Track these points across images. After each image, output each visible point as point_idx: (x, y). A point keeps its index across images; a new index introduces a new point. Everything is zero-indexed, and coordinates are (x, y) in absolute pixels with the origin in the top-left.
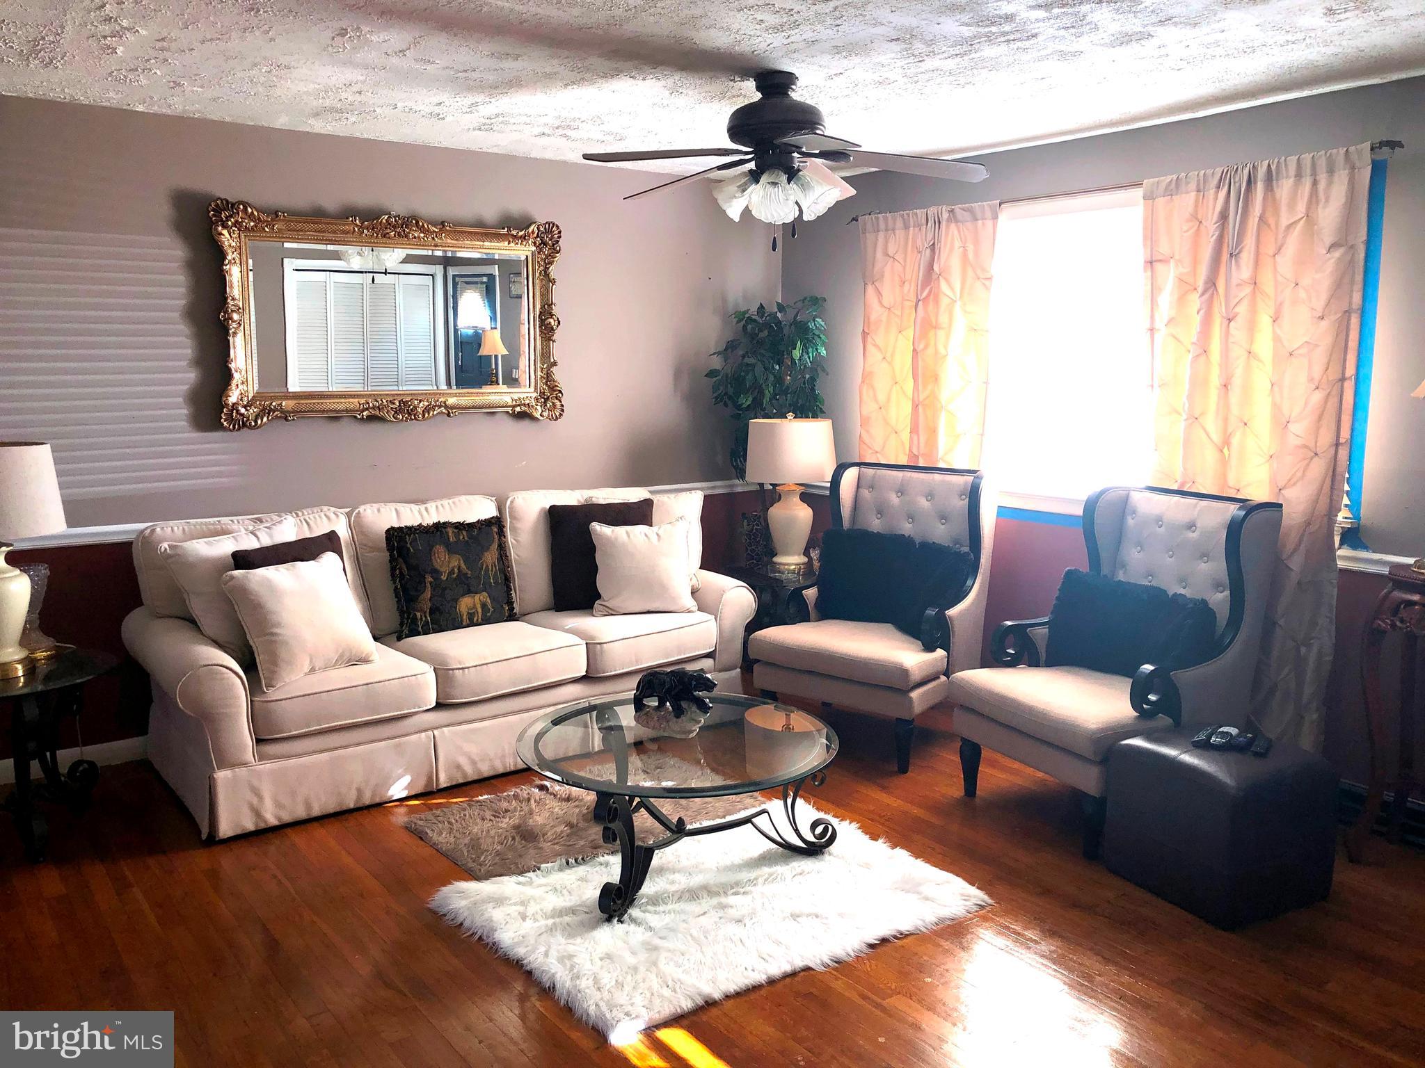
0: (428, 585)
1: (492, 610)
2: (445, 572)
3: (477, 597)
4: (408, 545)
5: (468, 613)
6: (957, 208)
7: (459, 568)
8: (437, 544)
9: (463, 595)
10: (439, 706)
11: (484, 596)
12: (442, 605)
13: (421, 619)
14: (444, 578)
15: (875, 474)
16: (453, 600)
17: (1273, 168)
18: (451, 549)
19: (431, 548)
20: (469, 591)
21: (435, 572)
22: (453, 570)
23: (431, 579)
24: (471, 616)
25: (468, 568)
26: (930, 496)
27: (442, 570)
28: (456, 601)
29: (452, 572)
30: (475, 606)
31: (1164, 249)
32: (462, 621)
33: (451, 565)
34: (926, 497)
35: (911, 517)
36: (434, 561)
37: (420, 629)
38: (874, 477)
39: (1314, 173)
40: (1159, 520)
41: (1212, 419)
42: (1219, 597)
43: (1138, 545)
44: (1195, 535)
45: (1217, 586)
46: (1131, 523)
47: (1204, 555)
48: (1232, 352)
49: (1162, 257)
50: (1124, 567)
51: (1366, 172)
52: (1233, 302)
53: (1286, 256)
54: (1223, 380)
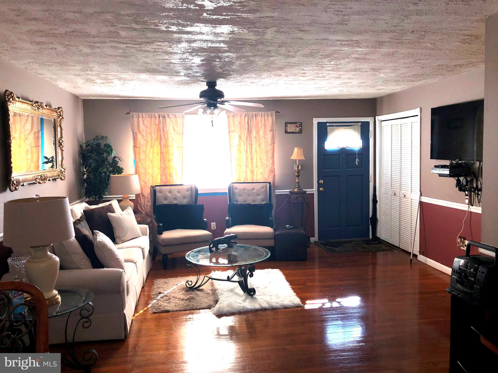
6: (170, 114)
15: (160, 188)
17: (256, 114)
26: (179, 192)
31: (233, 128)
34: (178, 193)
35: (175, 199)
38: (160, 189)
39: (264, 116)
40: (244, 189)
41: (250, 166)
42: (264, 203)
43: (240, 195)
44: (255, 191)
45: (263, 201)
46: (236, 191)
47: (258, 195)
48: (253, 152)
49: (233, 131)
50: (236, 201)
51: (274, 117)
52: (253, 141)
53: (261, 132)
54: (251, 158)
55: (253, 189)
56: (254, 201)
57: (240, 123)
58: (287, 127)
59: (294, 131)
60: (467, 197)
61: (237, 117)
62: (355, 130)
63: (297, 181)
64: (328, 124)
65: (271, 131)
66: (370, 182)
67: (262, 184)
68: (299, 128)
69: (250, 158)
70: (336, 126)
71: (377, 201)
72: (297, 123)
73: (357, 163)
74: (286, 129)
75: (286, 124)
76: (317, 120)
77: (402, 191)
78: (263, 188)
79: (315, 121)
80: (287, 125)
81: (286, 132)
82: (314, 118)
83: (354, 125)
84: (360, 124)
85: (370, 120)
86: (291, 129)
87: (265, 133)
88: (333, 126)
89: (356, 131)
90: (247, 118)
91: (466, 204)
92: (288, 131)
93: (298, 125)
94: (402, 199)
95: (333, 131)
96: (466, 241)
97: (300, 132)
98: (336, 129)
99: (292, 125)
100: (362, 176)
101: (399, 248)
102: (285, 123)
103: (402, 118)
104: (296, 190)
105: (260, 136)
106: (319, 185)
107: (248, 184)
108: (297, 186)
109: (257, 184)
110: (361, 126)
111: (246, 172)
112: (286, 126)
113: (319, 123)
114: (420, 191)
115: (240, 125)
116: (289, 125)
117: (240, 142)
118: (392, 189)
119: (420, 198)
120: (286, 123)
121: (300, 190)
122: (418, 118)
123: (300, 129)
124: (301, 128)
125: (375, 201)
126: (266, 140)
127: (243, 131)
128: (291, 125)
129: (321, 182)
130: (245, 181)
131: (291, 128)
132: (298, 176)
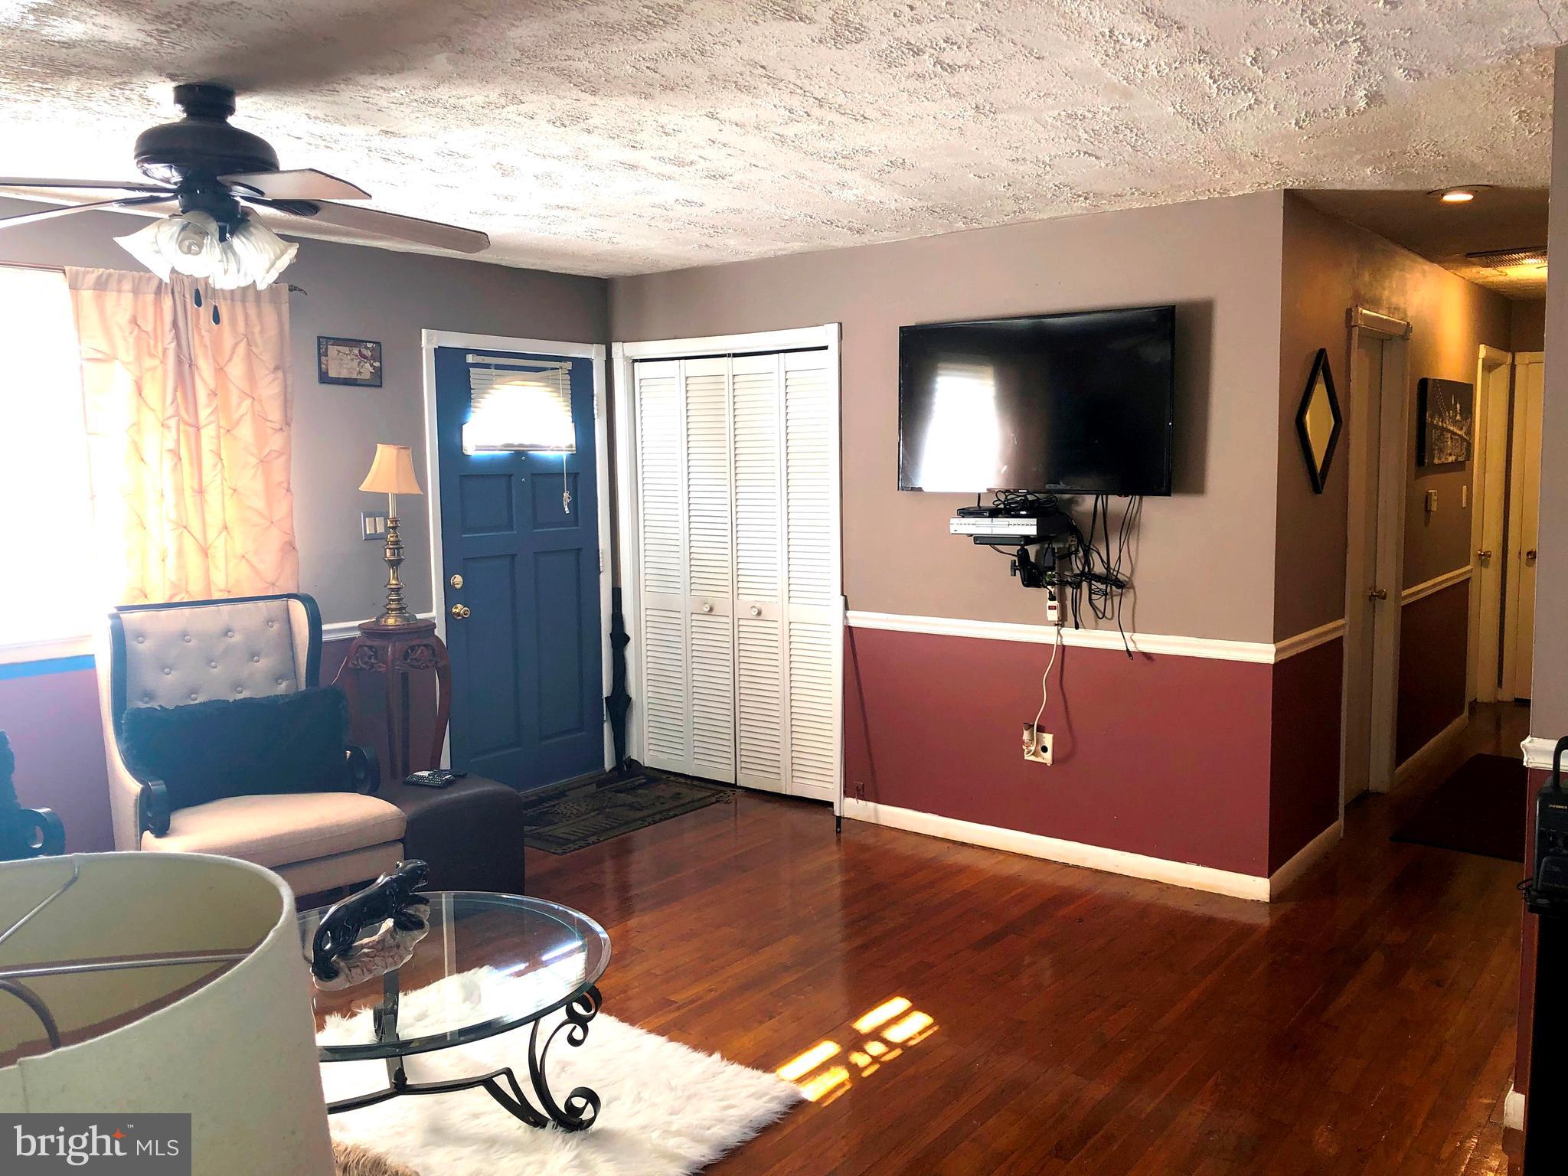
40: (184, 635)
41: (195, 525)
42: (282, 688)
43: (165, 667)
44: (237, 638)
45: (278, 678)
46: (140, 647)
47: (253, 655)
48: (208, 459)
49: (100, 356)
50: (149, 695)
51: (285, 308)
52: (204, 413)
53: (236, 370)
54: (196, 486)
55: (227, 632)
56: (237, 686)
57: (134, 321)
58: (327, 355)
59: (354, 376)
60: (1055, 603)
61: (119, 291)
62: (554, 385)
63: (394, 582)
64: (470, 358)
65: (277, 368)
66: (600, 573)
67: (261, 604)
68: (371, 365)
69: (192, 488)
70: (498, 367)
71: (627, 639)
72: (363, 341)
73: (566, 509)
74: (323, 366)
75: (323, 343)
76: (435, 338)
77: (741, 597)
78: (269, 621)
79: (429, 341)
80: (327, 349)
81: (324, 378)
82: (423, 330)
83: (552, 369)
84: (569, 365)
85: (594, 353)
86: (341, 365)
87: (251, 376)
88: (487, 366)
89: (557, 390)
90: (167, 303)
91: (1048, 623)
92: (332, 374)
93: (368, 354)
94: (742, 622)
95: (488, 385)
96: (1045, 735)
97: (377, 381)
98: (499, 380)
99: (346, 350)
100: (578, 554)
101: (734, 786)
102: (319, 338)
103: (735, 355)
104: (391, 621)
105: (231, 387)
106: (451, 595)
107: (197, 610)
108: (394, 605)
109: (240, 606)
110: (570, 372)
111: (180, 553)
112: (322, 353)
113: (441, 353)
114: (842, 594)
115: (136, 332)
116: (333, 350)
117: (138, 411)
118: (693, 593)
119: (846, 617)
120: (323, 341)
121: (407, 619)
122: (831, 357)
123: (374, 368)
124: (377, 364)
125: (620, 639)
126: (257, 407)
127: (149, 362)
128: (339, 348)
129: (458, 580)
130: (172, 596)
131: (343, 363)
132: (395, 564)
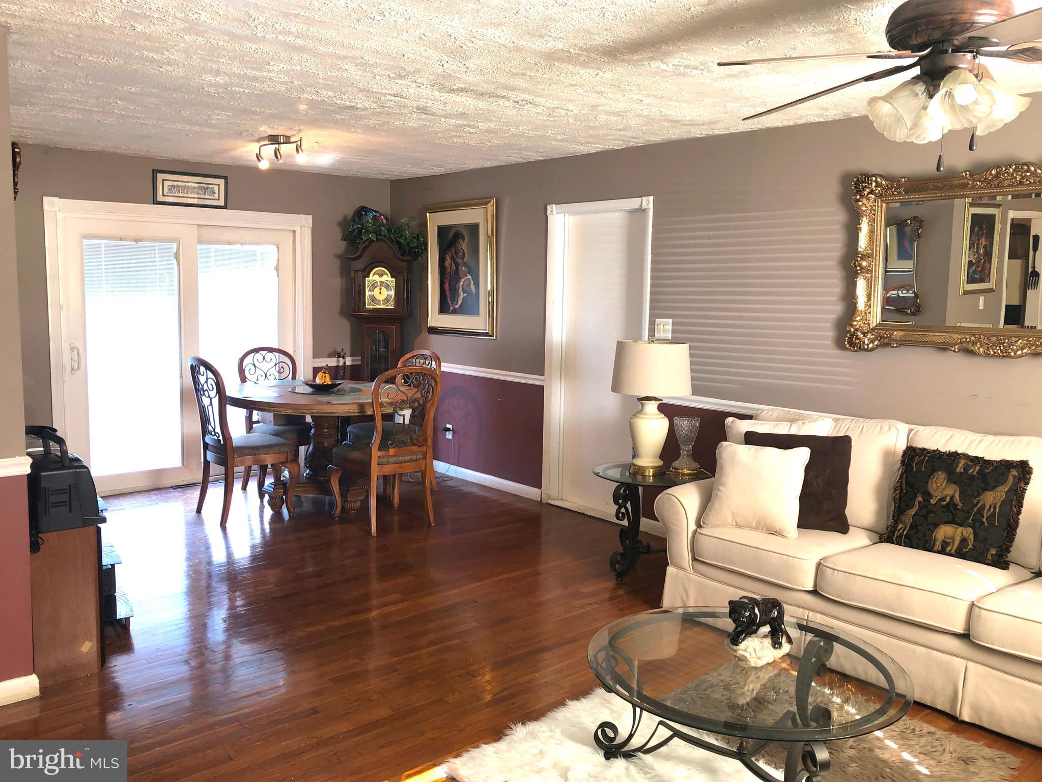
0: (917, 503)
1: (970, 546)
2: (936, 497)
3: (960, 529)
4: (914, 465)
5: (944, 541)
7: (952, 498)
8: (940, 470)
9: (946, 523)
10: (815, 592)
11: (968, 532)
12: (921, 525)
13: (899, 531)
14: (933, 502)
16: (933, 524)
18: (952, 478)
19: (933, 471)
20: (952, 522)
21: (928, 495)
22: (946, 497)
23: (920, 499)
24: (945, 544)
25: (960, 500)
27: (934, 494)
28: (936, 526)
29: (943, 499)
30: (953, 538)
32: (934, 545)
33: (945, 493)
36: (930, 482)
37: (894, 538)
